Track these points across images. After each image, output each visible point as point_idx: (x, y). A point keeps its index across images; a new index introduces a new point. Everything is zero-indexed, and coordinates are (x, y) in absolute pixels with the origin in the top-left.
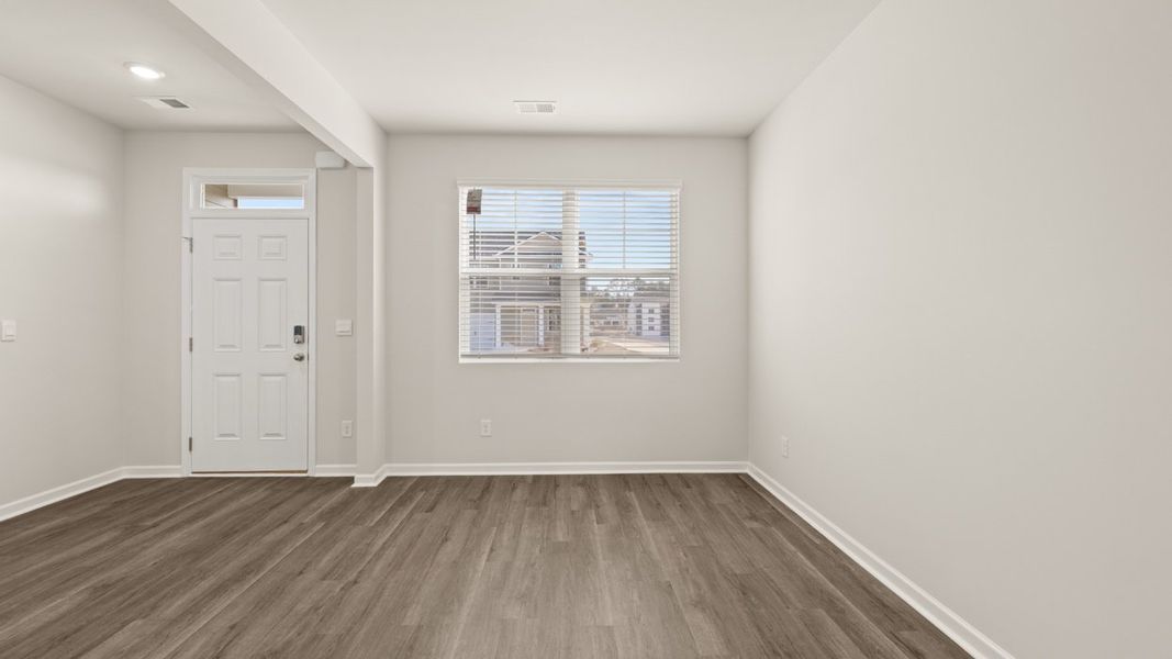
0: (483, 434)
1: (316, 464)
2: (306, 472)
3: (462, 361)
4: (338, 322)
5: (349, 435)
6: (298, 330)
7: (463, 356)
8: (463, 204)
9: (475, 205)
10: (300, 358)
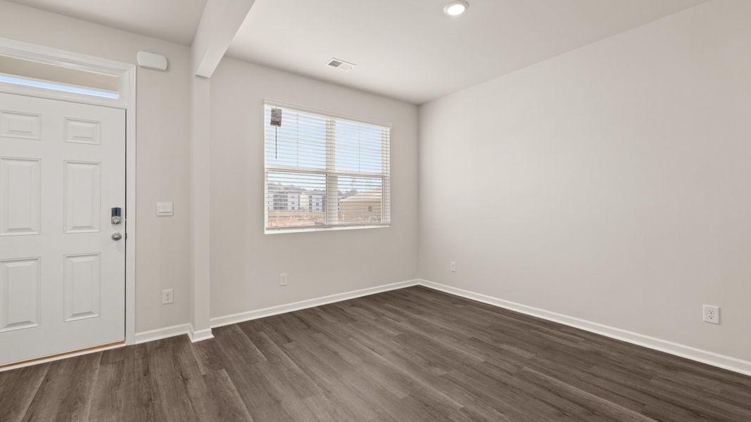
0: (282, 284)
1: (136, 332)
2: (123, 342)
3: (267, 232)
4: (159, 204)
5: (171, 301)
6: (116, 212)
7: (267, 229)
8: (268, 118)
9: (277, 120)
10: (117, 239)
